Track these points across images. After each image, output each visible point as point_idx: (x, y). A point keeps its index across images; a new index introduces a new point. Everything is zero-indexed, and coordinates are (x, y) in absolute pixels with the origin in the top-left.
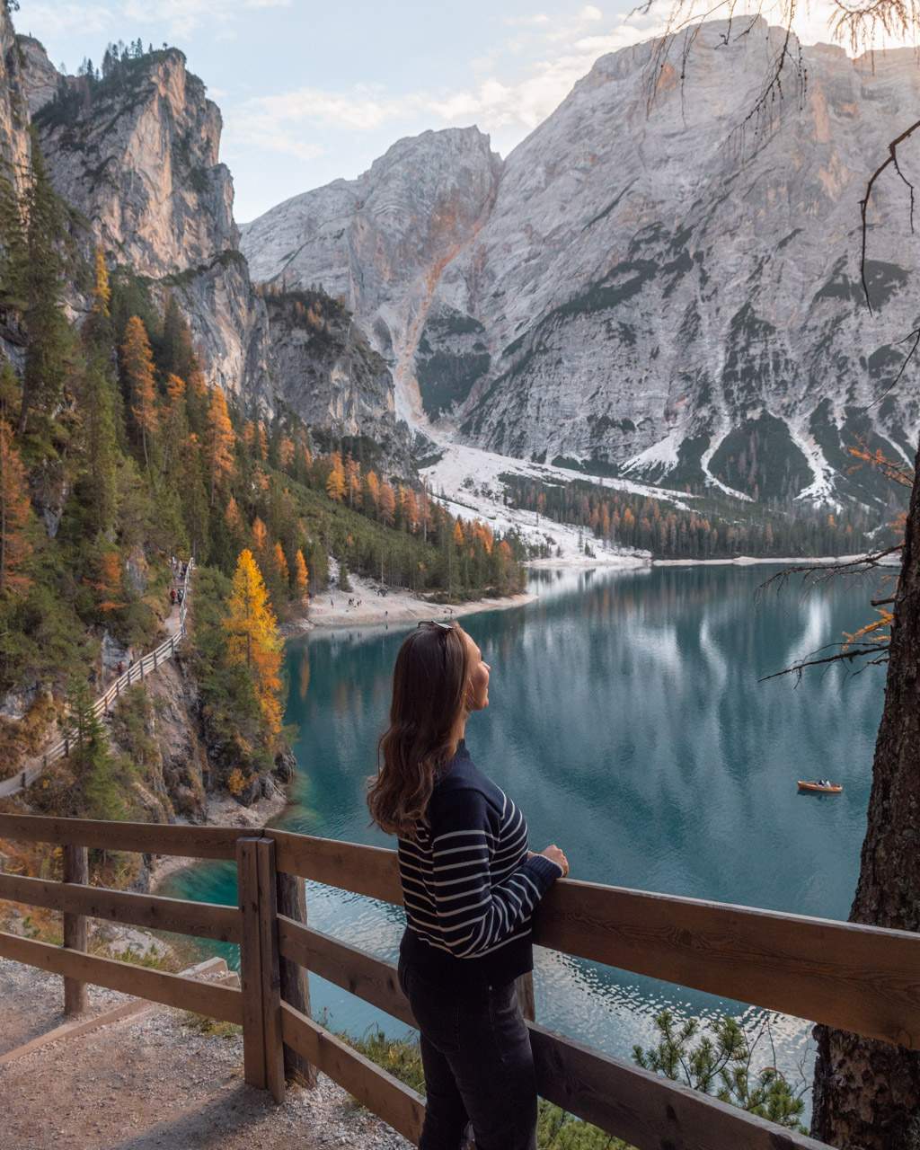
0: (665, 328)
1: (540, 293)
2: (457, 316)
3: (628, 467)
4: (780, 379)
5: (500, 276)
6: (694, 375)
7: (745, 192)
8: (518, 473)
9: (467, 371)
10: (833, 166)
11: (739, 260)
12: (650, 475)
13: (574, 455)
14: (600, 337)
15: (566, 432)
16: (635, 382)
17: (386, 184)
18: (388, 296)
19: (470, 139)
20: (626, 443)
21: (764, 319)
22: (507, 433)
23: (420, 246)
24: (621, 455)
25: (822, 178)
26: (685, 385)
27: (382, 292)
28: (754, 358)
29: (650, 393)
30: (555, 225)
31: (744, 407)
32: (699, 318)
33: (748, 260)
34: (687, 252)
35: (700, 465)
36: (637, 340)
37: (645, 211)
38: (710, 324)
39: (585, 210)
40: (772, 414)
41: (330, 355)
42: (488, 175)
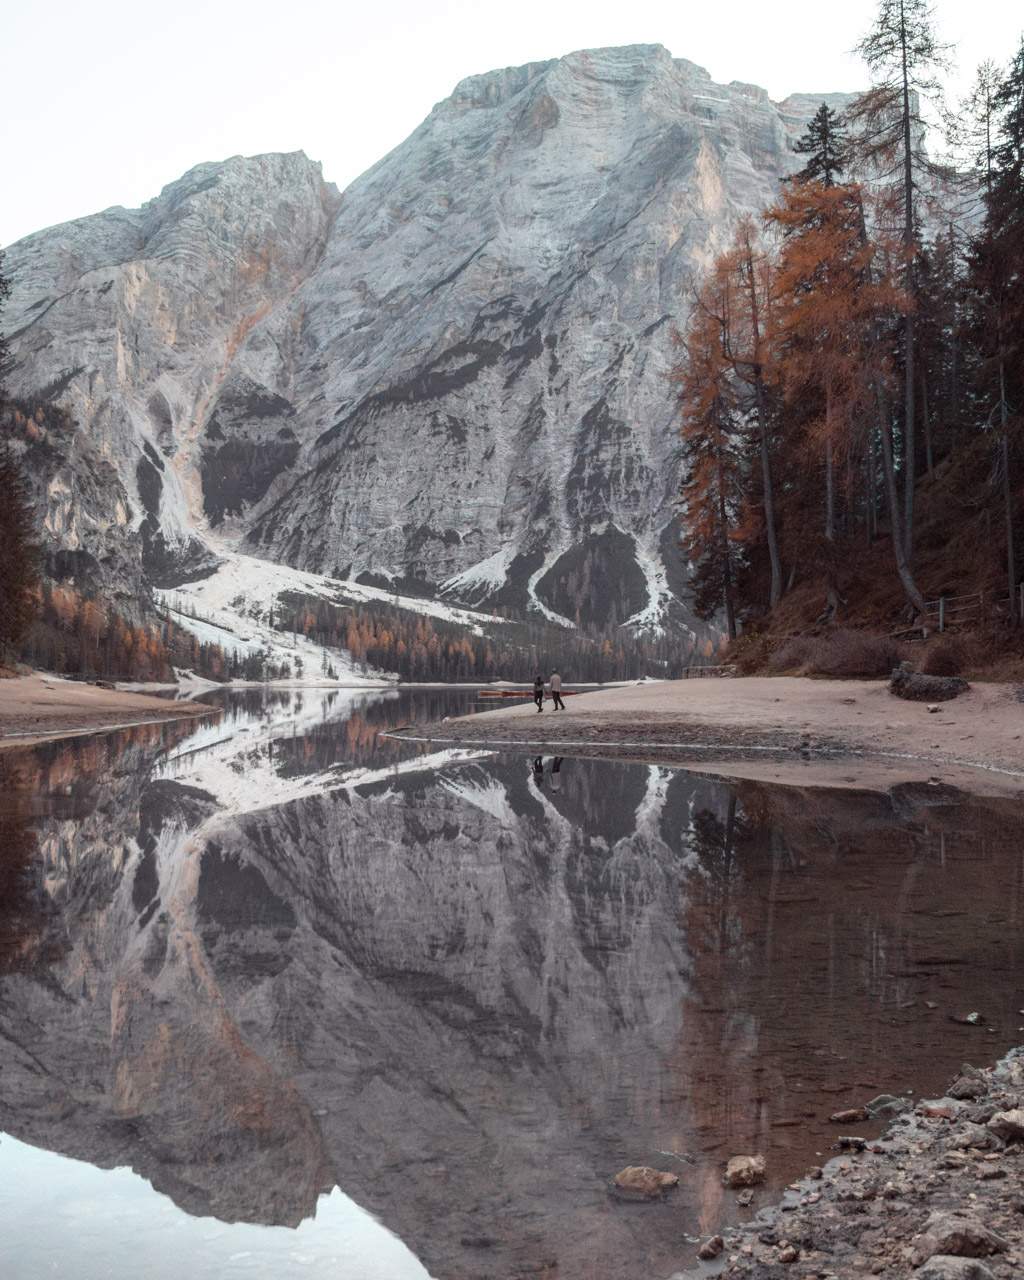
0: (505, 425)
1: (369, 369)
2: (261, 394)
3: (449, 586)
4: (631, 489)
5: (323, 344)
6: (534, 481)
7: (610, 268)
8: (306, 591)
9: (267, 463)
10: (711, 245)
11: (599, 347)
12: (472, 597)
13: (384, 571)
14: (423, 432)
15: (377, 543)
16: (463, 487)
17: (176, 220)
18: (172, 363)
19: (293, 167)
20: (448, 558)
21: (622, 419)
22: (304, 542)
23: (219, 302)
24: (441, 571)
25: (698, 258)
26: (524, 491)
27: (163, 359)
28: (604, 465)
29: (480, 500)
30: (393, 285)
31: (589, 520)
32: (544, 414)
33: (608, 348)
34: (539, 333)
35: (527, 586)
36: (468, 437)
37: (500, 279)
38: (556, 423)
39: (430, 271)
40: (619, 529)
41: (48, 468)
42: (316, 213)
